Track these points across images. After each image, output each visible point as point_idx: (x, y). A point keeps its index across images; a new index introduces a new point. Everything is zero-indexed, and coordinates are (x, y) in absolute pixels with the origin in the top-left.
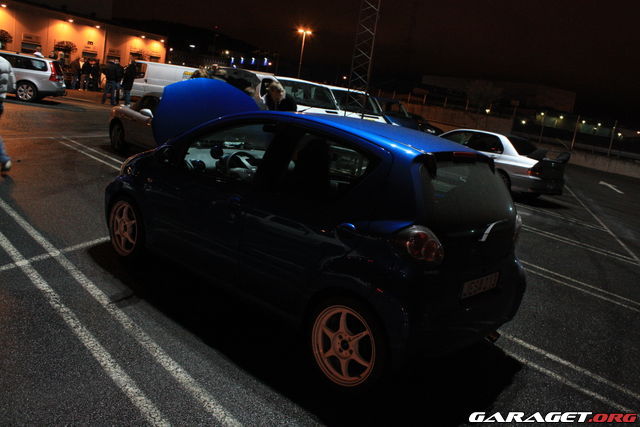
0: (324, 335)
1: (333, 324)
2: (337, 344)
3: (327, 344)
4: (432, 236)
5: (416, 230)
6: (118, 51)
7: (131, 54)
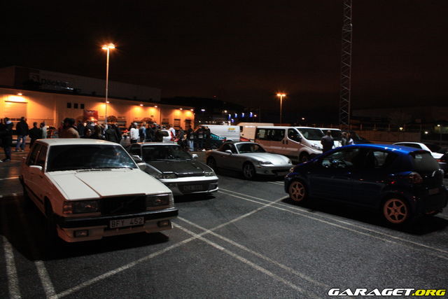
0: (388, 209)
1: (391, 205)
2: (393, 211)
3: (389, 212)
4: (418, 174)
5: (413, 173)
6: (168, 119)
7: (175, 120)
